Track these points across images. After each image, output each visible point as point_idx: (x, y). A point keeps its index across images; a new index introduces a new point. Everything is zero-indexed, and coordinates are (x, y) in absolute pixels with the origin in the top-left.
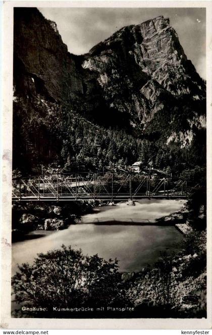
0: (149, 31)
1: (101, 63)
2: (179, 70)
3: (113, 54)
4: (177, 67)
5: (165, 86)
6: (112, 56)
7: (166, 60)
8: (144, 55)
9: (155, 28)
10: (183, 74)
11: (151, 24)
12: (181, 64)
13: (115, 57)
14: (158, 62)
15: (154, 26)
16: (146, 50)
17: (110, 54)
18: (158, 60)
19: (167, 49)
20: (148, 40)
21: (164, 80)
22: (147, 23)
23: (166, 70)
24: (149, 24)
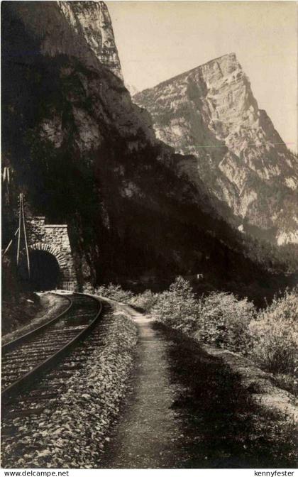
0: (213, 77)
1: (173, 136)
2: (258, 135)
3: (186, 124)
4: (255, 130)
5: (246, 161)
6: (184, 126)
7: (240, 121)
8: (213, 114)
9: (221, 72)
10: (264, 140)
11: (215, 66)
12: (259, 126)
13: (188, 128)
14: (231, 124)
15: (220, 69)
16: (214, 106)
17: (183, 123)
18: (231, 121)
19: (241, 104)
20: (215, 92)
21: (242, 152)
22: (210, 63)
23: (243, 135)
24: (213, 66)
